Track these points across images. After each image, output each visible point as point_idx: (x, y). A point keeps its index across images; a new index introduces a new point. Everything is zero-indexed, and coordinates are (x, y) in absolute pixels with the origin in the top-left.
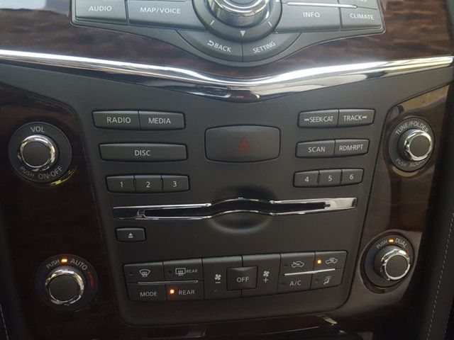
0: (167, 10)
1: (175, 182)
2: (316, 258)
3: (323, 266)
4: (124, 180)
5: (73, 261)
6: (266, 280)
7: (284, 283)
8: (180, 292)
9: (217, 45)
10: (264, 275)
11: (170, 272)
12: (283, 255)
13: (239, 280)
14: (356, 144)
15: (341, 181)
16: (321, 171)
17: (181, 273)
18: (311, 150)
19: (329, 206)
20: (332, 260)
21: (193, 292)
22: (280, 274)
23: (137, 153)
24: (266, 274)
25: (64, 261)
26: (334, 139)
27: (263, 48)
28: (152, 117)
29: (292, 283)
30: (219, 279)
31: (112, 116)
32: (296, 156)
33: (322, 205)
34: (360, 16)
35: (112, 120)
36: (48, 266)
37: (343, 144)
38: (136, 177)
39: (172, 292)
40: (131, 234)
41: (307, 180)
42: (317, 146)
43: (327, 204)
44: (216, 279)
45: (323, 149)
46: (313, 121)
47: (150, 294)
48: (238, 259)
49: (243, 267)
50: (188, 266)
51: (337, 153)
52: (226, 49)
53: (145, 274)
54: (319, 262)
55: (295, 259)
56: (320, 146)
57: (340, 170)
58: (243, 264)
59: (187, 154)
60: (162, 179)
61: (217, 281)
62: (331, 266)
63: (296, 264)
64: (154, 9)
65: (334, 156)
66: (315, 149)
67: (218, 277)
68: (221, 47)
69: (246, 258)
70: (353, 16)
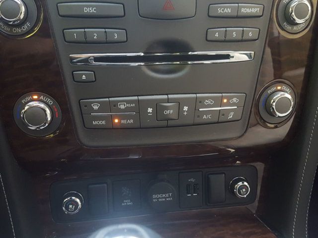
1: (116, 35)
2: (222, 98)
3: (228, 104)
4: (77, 33)
5: (42, 97)
6: (185, 113)
7: (198, 116)
8: (122, 122)
10: (184, 110)
11: (115, 106)
12: (198, 95)
13: (166, 112)
14: (254, 7)
15: (242, 37)
16: (227, 29)
17: (122, 107)
18: (220, 11)
19: (233, 57)
20: (235, 100)
21: (132, 121)
22: (196, 109)
23: (86, 10)
24: (186, 108)
25: (35, 97)
26: (238, 3)
29: (205, 117)
30: (151, 111)
32: (209, 16)
33: (228, 57)
36: (23, 101)
37: (244, 7)
38: (86, 30)
39: (116, 121)
40: (84, 76)
41: (217, 35)
42: (225, 7)
43: (231, 55)
44: (149, 111)
45: (229, 10)
47: (100, 122)
48: (165, 97)
49: (168, 102)
50: (128, 102)
51: (239, 14)
53: (96, 107)
54: (225, 101)
55: (207, 98)
56: (227, 7)
57: (242, 29)
58: (168, 101)
59: (124, 12)
60: (105, 32)
61: (150, 113)
62: (234, 104)
63: (208, 102)
65: (237, 17)
66: (223, 10)
67: (150, 110)
69: (170, 96)
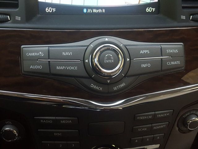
0: (70, 68)
9: (95, 86)
14: (162, 125)
16: (143, 137)
18: (139, 130)
26: (151, 124)
27: (119, 87)
28: (62, 120)
31: (43, 120)
34: (173, 63)
35: (43, 121)
37: (155, 126)
41: (136, 141)
42: (143, 128)
45: (145, 129)
46: (142, 118)
51: (152, 130)
52: (100, 89)
57: (153, 136)
64: (63, 68)
66: (141, 129)
68: (97, 88)
70: (168, 63)
